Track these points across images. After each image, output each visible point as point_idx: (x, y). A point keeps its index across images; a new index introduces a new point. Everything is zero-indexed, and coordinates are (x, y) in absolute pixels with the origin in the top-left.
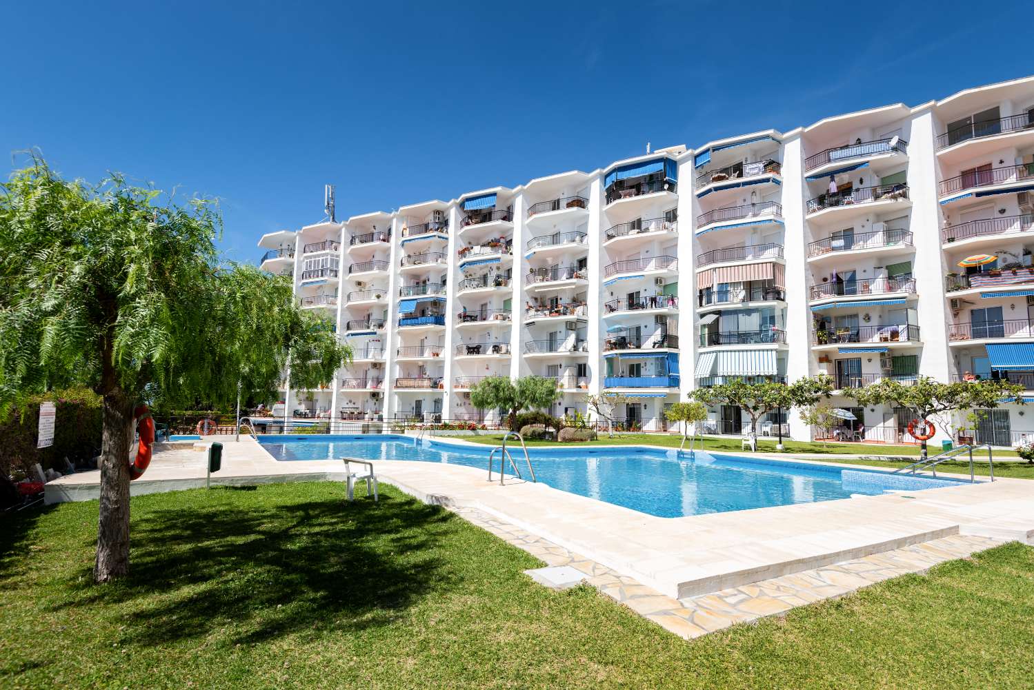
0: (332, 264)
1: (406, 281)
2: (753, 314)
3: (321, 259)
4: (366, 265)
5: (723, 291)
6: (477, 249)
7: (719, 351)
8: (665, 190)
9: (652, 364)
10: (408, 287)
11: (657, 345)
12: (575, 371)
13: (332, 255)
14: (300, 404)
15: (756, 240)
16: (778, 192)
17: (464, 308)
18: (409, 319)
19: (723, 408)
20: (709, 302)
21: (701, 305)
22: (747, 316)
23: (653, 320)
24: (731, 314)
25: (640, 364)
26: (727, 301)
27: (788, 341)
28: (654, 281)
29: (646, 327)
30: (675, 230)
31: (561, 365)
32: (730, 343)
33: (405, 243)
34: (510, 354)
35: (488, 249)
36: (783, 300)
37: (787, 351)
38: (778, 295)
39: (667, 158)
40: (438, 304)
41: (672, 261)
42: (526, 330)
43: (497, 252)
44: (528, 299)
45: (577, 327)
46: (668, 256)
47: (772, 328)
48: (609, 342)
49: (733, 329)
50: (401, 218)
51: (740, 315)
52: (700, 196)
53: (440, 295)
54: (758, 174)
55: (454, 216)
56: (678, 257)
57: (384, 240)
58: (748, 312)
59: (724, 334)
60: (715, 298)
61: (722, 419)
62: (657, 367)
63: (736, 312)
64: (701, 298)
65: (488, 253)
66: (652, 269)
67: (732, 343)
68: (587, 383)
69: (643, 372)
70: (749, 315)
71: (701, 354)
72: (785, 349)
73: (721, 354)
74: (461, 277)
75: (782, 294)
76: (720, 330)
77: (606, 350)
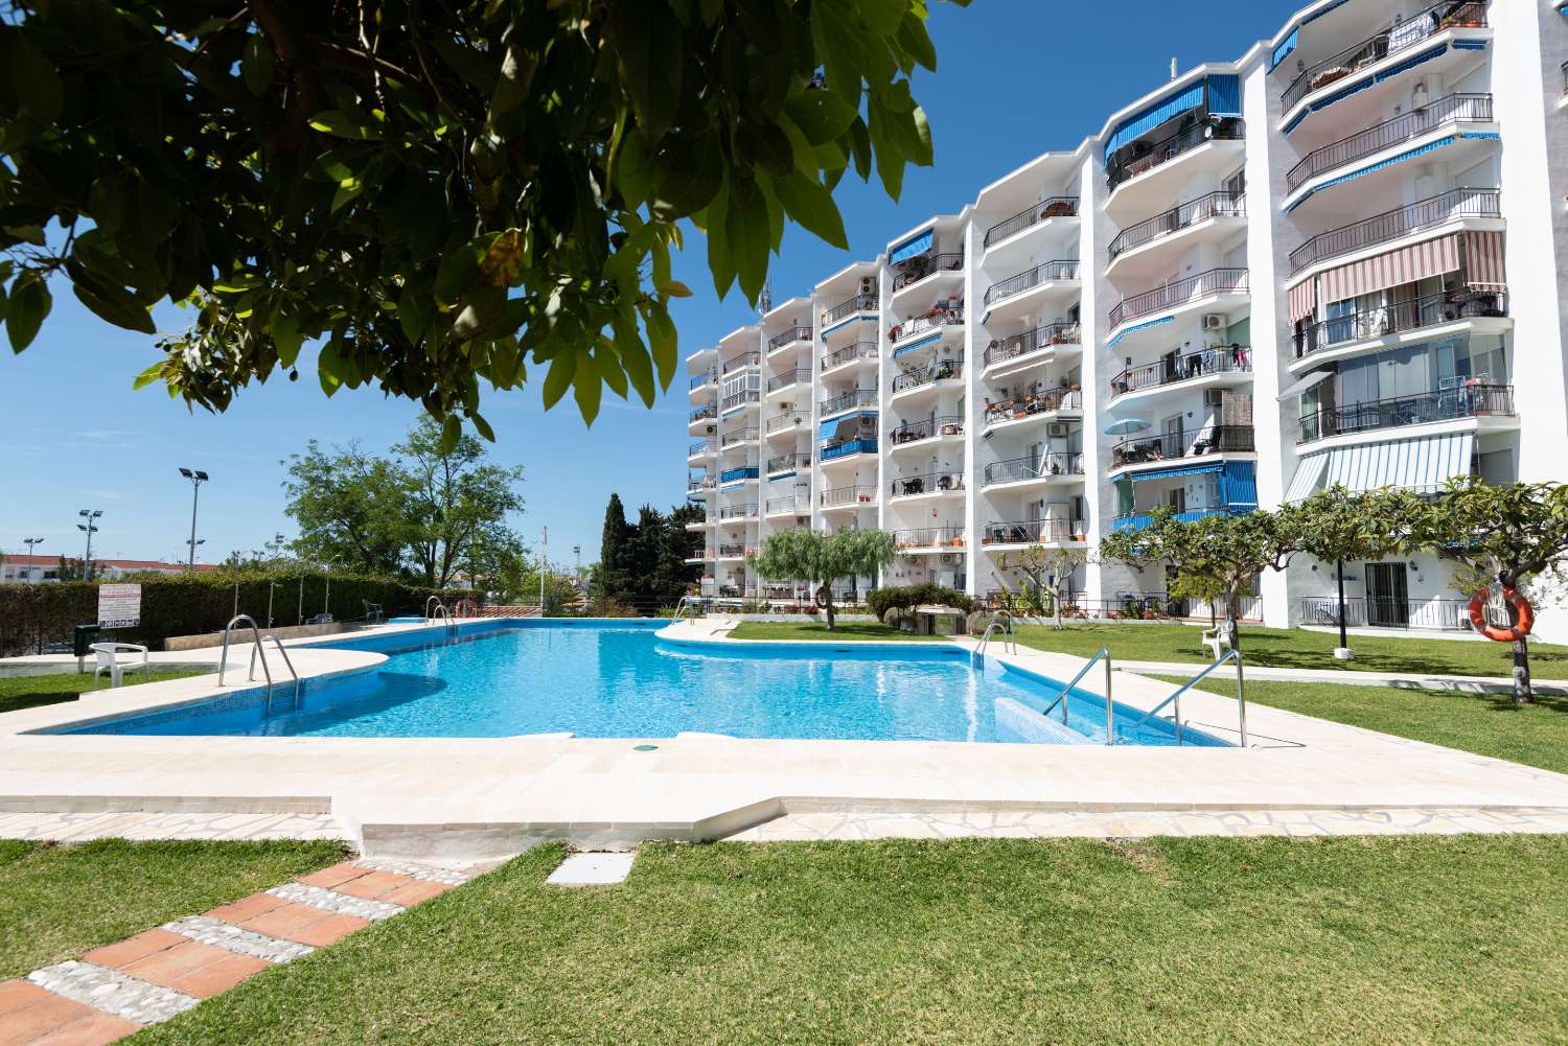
0: (750, 386)
1: (832, 391)
2: (1414, 359)
3: (738, 379)
4: (788, 377)
5: (1342, 320)
6: (909, 326)
7: (1335, 449)
8: (1206, 139)
9: (1201, 487)
10: (833, 401)
11: (1206, 449)
12: (1064, 511)
13: (751, 372)
14: (729, 577)
15: (1430, 187)
16: (1485, 64)
17: (904, 421)
18: (834, 449)
19: (1372, 569)
20: (1313, 346)
21: (1300, 355)
22: (1399, 365)
23: (1201, 399)
24: (1362, 366)
25: (1183, 490)
26: (1349, 339)
27: (1517, 409)
28: (1200, 324)
29: (1190, 415)
30: (1241, 214)
31: (1042, 501)
32: (1359, 429)
33: (826, 335)
34: (964, 489)
35: (925, 323)
36: (1504, 314)
37: (1517, 432)
38: (1489, 305)
39: (1209, 76)
40: (869, 420)
41: (1239, 276)
42: (987, 447)
43: (935, 324)
44: (988, 393)
45: (1066, 430)
46: (1229, 267)
47: (1467, 383)
48: (1119, 452)
49: (1365, 398)
50: (822, 300)
51: (1383, 365)
52: (1287, 129)
53: (871, 408)
54: (1418, 41)
55: (884, 279)
56: (1249, 266)
57: (805, 338)
58: (1404, 354)
59: (1345, 410)
60: (1322, 336)
61: (1369, 593)
62: (1210, 492)
63: (1370, 359)
64: (1299, 339)
65: (925, 328)
66: (1200, 300)
67: (1366, 428)
68: (1085, 530)
69: (1189, 503)
70: (1406, 361)
71: (1303, 457)
72: (1513, 427)
73: (1339, 453)
74: (897, 372)
75: (1500, 300)
76: (1339, 402)
77: (1116, 466)
